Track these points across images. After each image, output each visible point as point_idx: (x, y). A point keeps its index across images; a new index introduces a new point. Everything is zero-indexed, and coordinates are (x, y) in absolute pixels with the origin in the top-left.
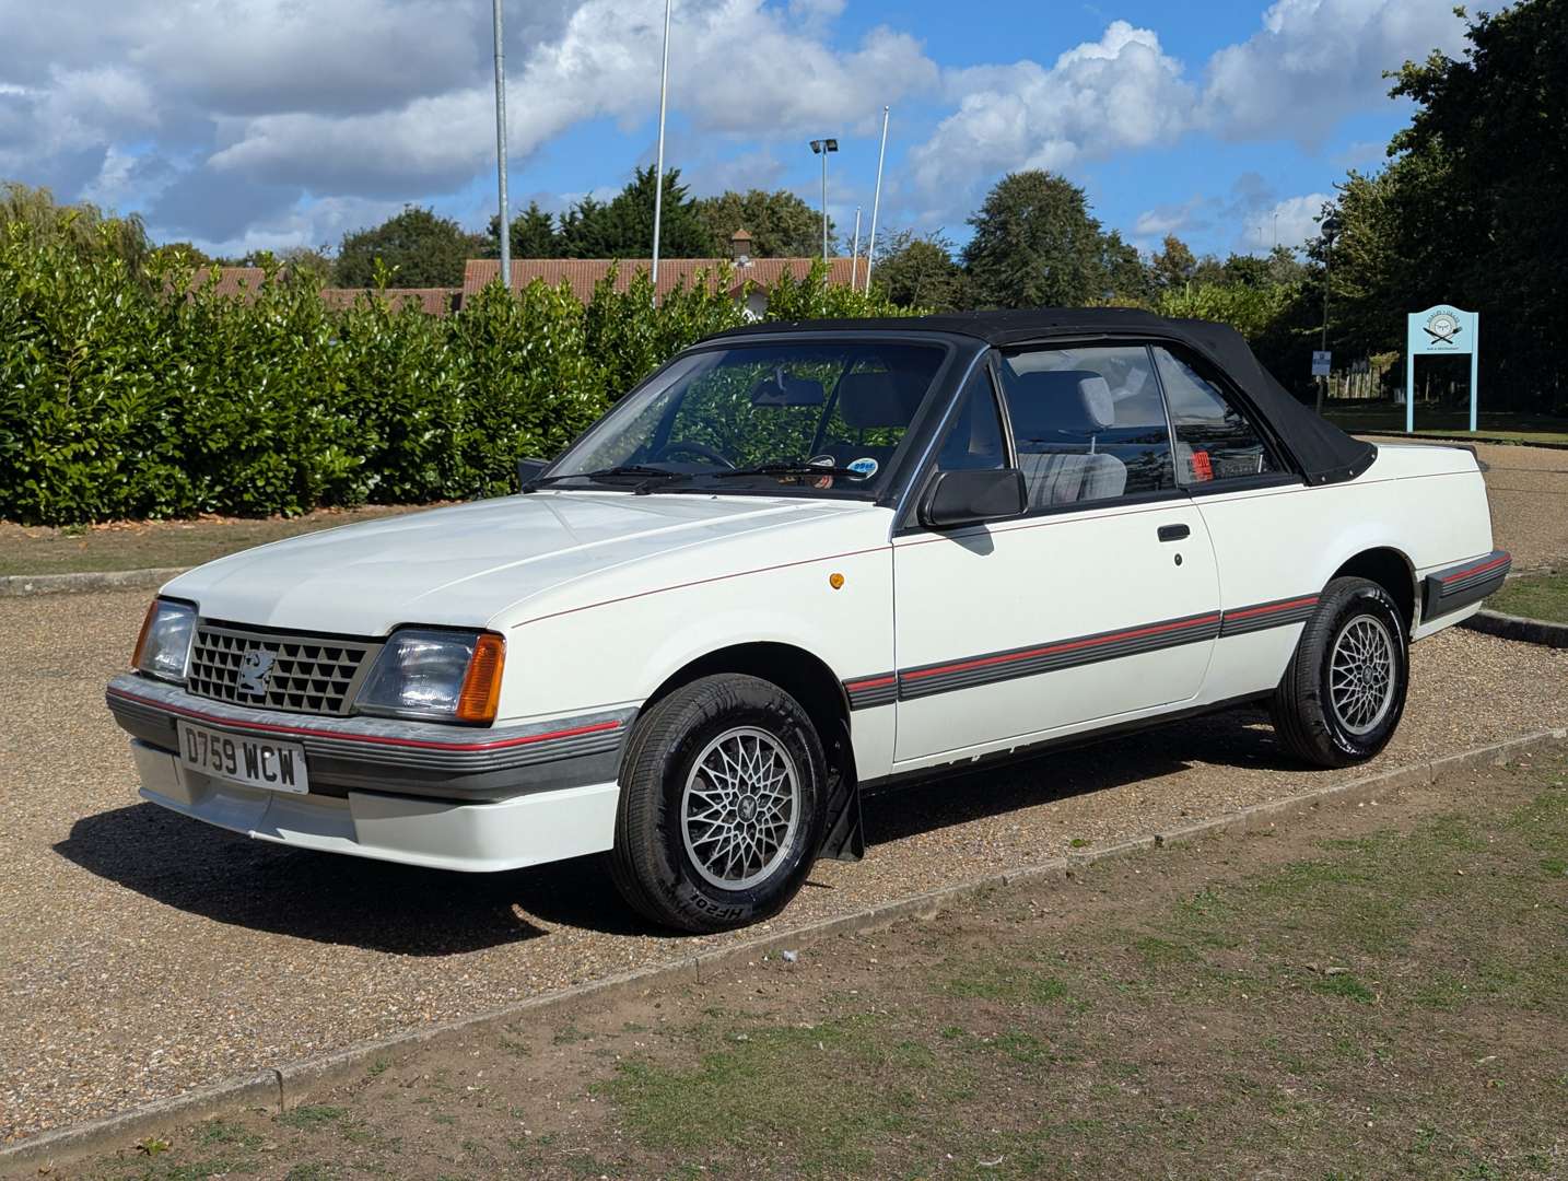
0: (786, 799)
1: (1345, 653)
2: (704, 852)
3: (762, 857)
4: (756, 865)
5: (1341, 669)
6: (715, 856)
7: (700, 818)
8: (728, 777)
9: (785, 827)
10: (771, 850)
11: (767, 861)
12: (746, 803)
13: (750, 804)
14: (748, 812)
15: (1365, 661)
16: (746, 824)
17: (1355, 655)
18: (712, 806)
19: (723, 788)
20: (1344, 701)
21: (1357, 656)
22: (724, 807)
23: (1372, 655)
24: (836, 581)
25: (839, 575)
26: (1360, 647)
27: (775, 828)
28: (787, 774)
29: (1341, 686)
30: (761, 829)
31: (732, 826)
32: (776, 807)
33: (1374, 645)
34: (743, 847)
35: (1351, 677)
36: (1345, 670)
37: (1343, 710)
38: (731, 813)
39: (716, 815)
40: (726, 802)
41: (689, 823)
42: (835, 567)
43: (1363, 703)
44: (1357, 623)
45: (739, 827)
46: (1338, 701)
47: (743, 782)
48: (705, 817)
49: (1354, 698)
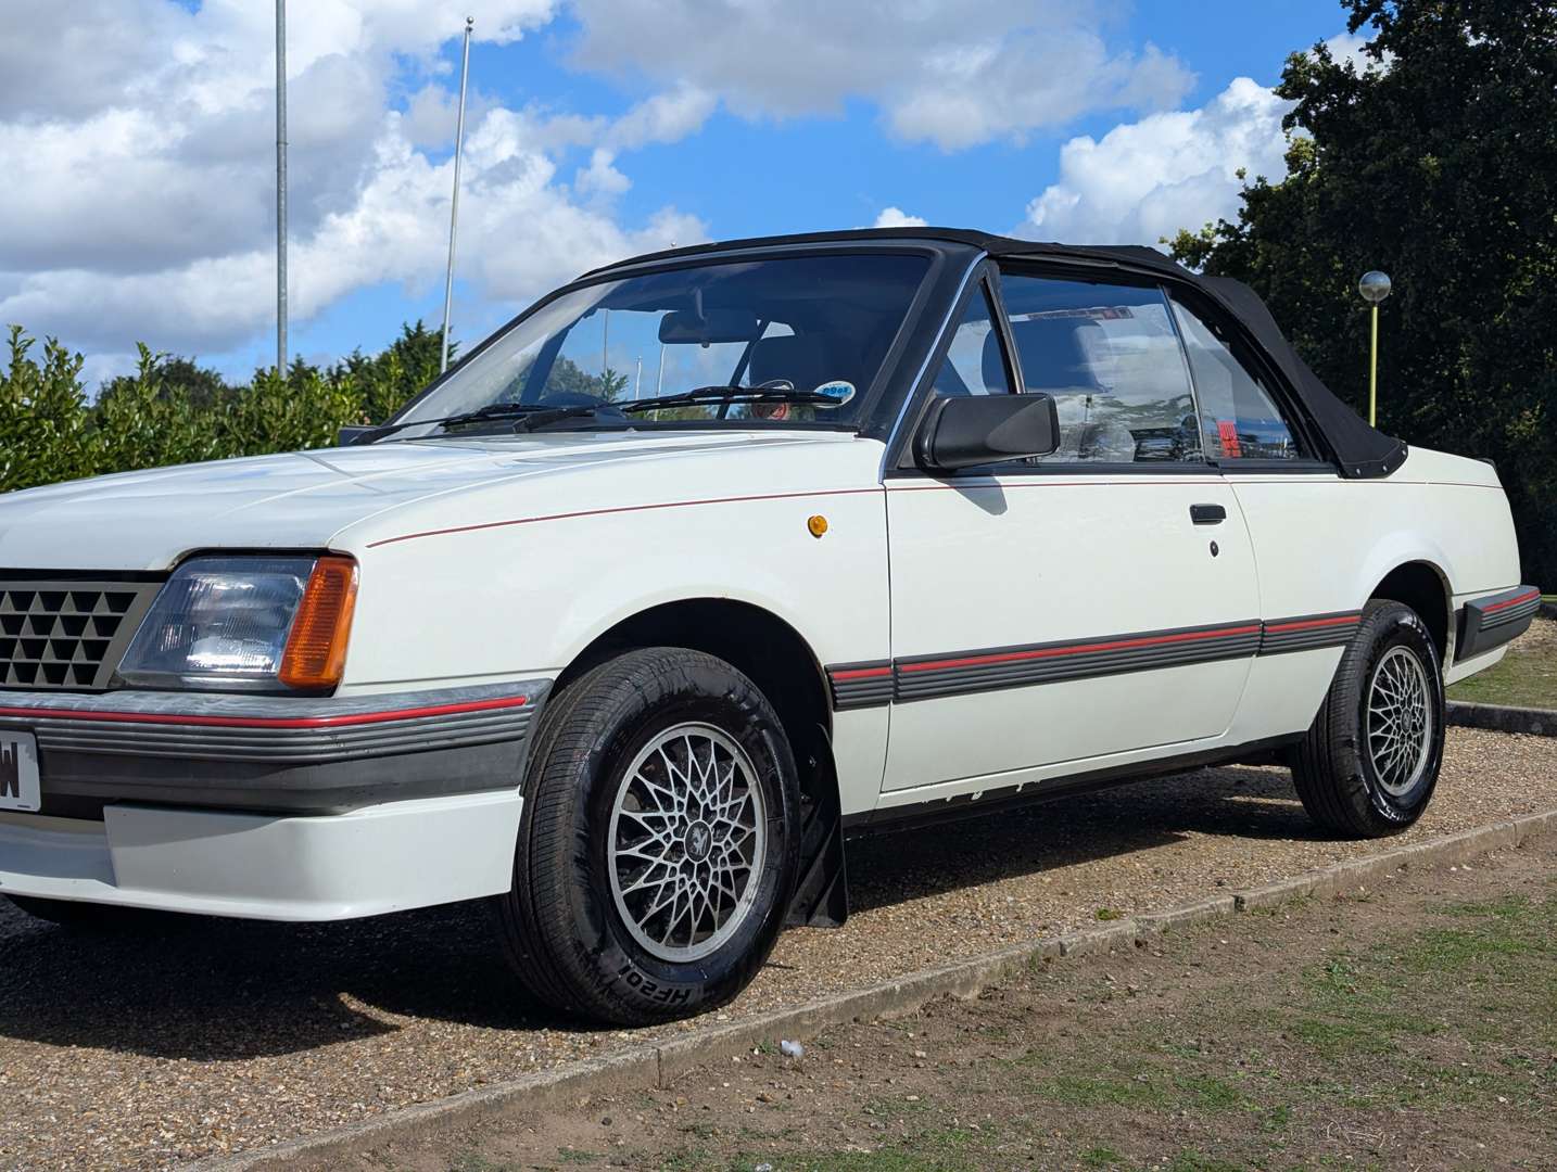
0: (748, 831)
1: (1383, 691)
2: (638, 902)
3: (716, 914)
4: (708, 927)
5: (1379, 711)
6: (654, 909)
7: (634, 851)
8: (673, 793)
9: (746, 872)
10: (728, 905)
11: (722, 922)
12: (697, 833)
13: (702, 835)
14: (699, 846)
15: (1403, 703)
16: (696, 864)
17: (1393, 694)
18: (651, 835)
19: (666, 810)
20: (1382, 752)
21: (1395, 696)
22: (668, 837)
23: (1410, 697)
24: (816, 527)
25: (820, 518)
26: (1399, 685)
27: (734, 871)
28: (750, 797)
29: (1379, 733)
30: (716, 873)
31: (678, 866)
32: (736, 841)
33: (1412, 684)
34: (692, 897)
35: (1389, 722)
36: (1383, 712)
37: (1381, 761)
38: (677, 848)
39: (655, 848)
40: (670, 829)
41: (619, 858)
42: (815, 507)
43: (1402, 756)
44: (1393, 655)
45: (687, 867)
46: (1375, 752)
47: (693, 803)
48: (641, 851)
49: (1393, 749)
